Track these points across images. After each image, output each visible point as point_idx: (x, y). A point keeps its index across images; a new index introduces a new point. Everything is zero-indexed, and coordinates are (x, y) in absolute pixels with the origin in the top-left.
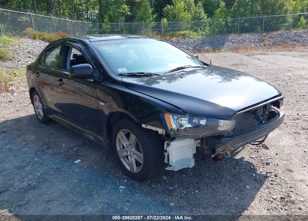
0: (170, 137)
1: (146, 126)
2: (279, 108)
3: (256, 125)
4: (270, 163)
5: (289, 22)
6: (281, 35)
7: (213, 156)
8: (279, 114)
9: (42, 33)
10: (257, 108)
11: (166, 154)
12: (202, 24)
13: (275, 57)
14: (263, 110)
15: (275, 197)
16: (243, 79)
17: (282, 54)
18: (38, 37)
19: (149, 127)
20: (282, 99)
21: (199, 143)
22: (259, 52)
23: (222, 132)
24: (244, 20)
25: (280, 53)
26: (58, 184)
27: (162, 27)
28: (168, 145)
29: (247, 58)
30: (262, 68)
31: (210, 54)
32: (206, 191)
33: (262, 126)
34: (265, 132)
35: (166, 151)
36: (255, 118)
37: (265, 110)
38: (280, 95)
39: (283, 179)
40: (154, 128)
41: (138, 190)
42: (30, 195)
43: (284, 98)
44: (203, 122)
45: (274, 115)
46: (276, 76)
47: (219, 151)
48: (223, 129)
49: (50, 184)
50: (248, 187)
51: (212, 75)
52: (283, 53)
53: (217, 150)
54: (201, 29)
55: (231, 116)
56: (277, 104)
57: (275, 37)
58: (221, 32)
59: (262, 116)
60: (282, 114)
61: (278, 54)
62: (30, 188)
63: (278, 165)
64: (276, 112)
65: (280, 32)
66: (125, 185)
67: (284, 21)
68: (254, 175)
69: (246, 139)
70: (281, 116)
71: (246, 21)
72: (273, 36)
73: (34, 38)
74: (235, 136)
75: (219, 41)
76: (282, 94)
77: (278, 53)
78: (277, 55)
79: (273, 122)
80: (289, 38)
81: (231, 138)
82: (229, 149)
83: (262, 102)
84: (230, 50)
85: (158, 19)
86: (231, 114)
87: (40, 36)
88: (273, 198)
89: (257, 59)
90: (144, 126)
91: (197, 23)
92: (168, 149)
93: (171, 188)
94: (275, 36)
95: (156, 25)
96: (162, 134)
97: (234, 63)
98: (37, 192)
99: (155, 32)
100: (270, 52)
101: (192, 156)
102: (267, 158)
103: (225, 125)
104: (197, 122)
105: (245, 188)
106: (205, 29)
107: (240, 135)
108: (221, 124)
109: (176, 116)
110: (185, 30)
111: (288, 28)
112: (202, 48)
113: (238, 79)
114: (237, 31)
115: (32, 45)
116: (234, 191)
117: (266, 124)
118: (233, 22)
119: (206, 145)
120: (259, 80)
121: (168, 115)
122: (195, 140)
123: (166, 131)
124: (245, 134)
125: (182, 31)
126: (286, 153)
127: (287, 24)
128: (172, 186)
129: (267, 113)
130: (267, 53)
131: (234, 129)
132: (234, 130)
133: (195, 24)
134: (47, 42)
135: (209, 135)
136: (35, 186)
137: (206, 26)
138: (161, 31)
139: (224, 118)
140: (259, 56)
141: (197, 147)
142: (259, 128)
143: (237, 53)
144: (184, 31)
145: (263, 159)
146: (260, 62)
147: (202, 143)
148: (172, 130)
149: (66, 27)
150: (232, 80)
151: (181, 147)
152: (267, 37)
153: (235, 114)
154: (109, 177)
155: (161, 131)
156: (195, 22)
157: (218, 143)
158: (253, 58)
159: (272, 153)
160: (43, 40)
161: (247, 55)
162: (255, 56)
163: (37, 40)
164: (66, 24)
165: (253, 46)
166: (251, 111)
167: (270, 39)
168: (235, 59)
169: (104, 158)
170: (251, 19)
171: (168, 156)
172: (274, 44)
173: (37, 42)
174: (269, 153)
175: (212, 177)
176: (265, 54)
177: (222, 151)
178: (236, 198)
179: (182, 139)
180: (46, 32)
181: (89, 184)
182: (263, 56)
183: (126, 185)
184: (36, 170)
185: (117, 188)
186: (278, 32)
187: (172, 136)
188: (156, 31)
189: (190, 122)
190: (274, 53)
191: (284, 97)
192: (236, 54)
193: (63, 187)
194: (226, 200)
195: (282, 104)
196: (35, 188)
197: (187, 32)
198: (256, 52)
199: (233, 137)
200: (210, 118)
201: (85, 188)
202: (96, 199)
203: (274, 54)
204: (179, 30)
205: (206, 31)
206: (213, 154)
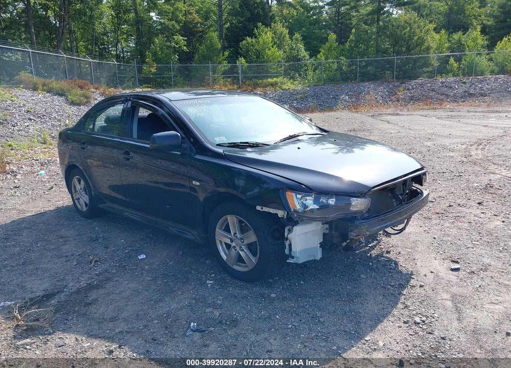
0: (293, 220)
1: (262, 208)
2: (422, 185)
3: (395, 205)
4: (390, 251)
5: (433, 65)
6: (421, 85)
7: (345, 244)
8: (422, 192)
9: (47, 81)
10: (395, 184)
11: (287, 244)
12: (302, 68)
13: (412, 119)
14: (403, 187)
15: (393, 284)
16: (369, 148)
17: (423, 114)
18: (41, 87)
19: (266, 209)
20: (424, 174)
21: (327, 229)
22: (390, 111)
23: (355, 212)
24: (366, 62)
25: (421, 112)
26: (126, 282)
27: (240, 71)
28: (290, 231)
29: (370, 120)
30: (392, 135)
31: (315, 114)
32: (313, 282)
33: (402, 207)
34: (406, 214)
35: (287, 239)
36: (394, 197)
37: (405, 187)
38: (422, 169)
39: (404, 267)
40: (272, 211)
41: (231, 284)
42: (93, 295)
43: (427, 173)
44: (332, 201)
45: (416, 194)
46: (411, 147)
47: (353, 236)
48: (357, 209)
49: (116, 283)
50: (363, 276)
51: (324, 144)
52: (425, 113)
53: (351, 234)
54: (300, 75)
55: (365, 194)
56: (419, 180)
57: (413, 89)
58: (332, 80)
59: (401, 195)
60: (425, 193)
61: (417, 115)
62: (90, 287)
63: (400, 253)
64: (419, 190)
65: (420, 81)
66: (213, 280)
67: (426, 64)
68: (371, 264)
69: (383, 222)
70: (424, 195)
71: (368, 64)
72: (410, 87)
73: (35, 89)
74: (371, 218)
75: (329, 94)
76: (425, 169)
77: (416, 113)
78: (414, 117)
79: (416, 202)
80: (433, 90)
81: (366, 220)
82: (364, 234)
83: (401, 177)
84: (346, 109)
85: (233, 59)
86: (366, 191)
87: (44, 85)
88: (390, 285)
89: (386, 121)
90: (258, 208)
91: (294, 67)
92: (290, 236)
93: (271, 281)
94: (412, 86)
95: (229, 69)
96: (283, 218)
97: (351, 127)
98: (102, 291)
99: (229, 80)
100: (405, 112)
101: (319, 245)
102: (388, 246)
103: (358, 204)
104: (325, 201)
105: (359, 277)
106: (306, 75)
107: (376, 216)
108: (353, 204)
109: (300, 194)
110: (277, 77)
111: (431, 75)
112: (303, 105)
113: (363, 149)
114: (356, 78)
115: (33, 100)
116: (346, 280)
117: (407, 205)
118: (350, 65)
119: (336, 231)
120: (395, 150)
121: (290, 193)
122: (323, 224)
123: (288, 213)
124: (383, 216)
125: (272, 77)
126: (411, 240)
127: (430, 69)
128: (272, 279)
129: (407, 192)
130: (400, 113)
131: (369, 209)
132: (369, 211)
133: (290, 68)
134: (56, 96)
135: (340, 217)
136: (97, 285)
137: (306, 70)
138: (238, 79)
139: (358, 195)
140: (389, 118)
141: (324, 235)
142: (398, 209)
143: (357, 112)
144: (275, 79)
145: (382, 247)
146: (390, 126)
147: (330, 229)
148: (296, 211)
149: (81, 70)
150: (354, 150)
151: (306, 233)
152: (401, 89)
153: (369, 191)
154: (191, 273)
155: (281, 213)
156: (290, 65)
157: (351, 226)
158: (380, 120)
159: (395, 241)
160: (48, 92)
161: (372, 116)
162: (383, 118)
163: (39, 91)
164: (80, 64)
165: (381, 101)
166: (388, 188)
167: (405, 91)
168: (353, 121)
169: (181, 253)
170: (377, 61)
171: (290, 245)
172: (412, 99)
173: (40, 95)
174: (391, 242)
175: (320, 268)
176: (398, 114)
177: (356, 236)
178: (348, 287)
179: (308, 223)
180: (54, 78)
181: (167, 281)
182: (395, 117)
183: (215, 279)
184: (92, 269)
185: (203, 284)
186: (417, 81)
187: (296, 220)
188: (229, 77)
189: (316, 201)
190: (411, 113)
191: (427, 171)
192: (355, 115)
193: (133, 285)
194: (336, 289)
195: (425, 181)
196: (97, 287)
197: (279, 80)
198: (386, 111)
199: (368, 219)
200: (341, 195)
201: (163, 286)
202: (180, 295)
203: (412, 115)
204: (268, 77)
205: (309, 77)
206: (343, 242)
